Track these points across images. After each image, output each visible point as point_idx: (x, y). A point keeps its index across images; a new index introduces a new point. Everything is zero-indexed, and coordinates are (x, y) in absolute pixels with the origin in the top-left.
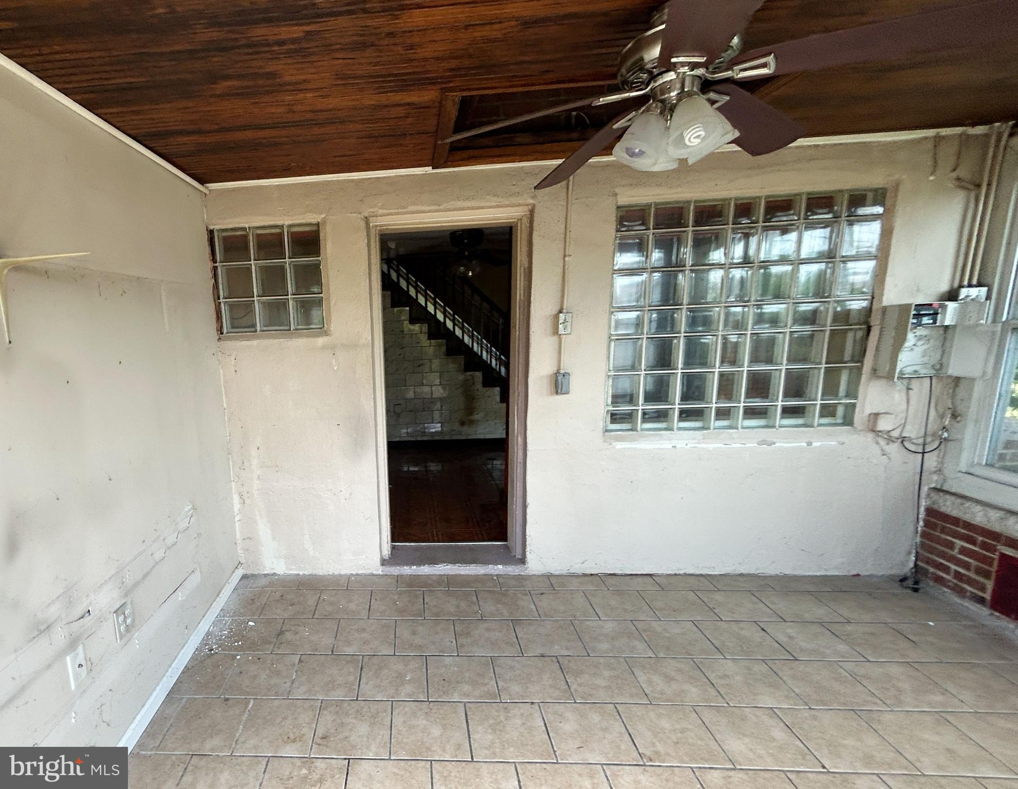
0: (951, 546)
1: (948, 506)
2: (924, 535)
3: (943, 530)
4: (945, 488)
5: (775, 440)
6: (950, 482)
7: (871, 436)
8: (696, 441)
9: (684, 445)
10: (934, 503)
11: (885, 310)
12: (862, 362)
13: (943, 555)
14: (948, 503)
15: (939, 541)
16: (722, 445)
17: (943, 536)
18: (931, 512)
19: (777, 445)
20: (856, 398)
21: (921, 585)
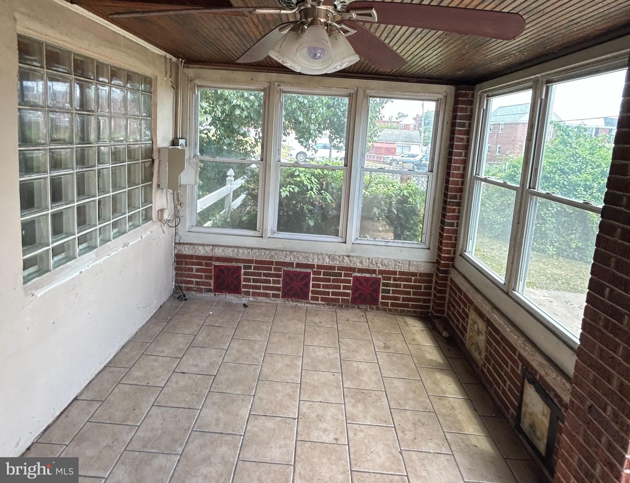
0: (191, 270)
1: (187, 251)
2: (176, 269)
3: (186, 263)
4: (181, 242)
5: (129, 241)
6: (183, 238)
7: (159, 223)
8: (93, 261)
9: (87, 268)
10: (179, 251)
11: (159, 150)
12: (152, 181)
13: (189, 276)
14: (187, 249)
15: (186, 270)
16: (107, 257)
17: (187, 266)
18: (178, 256)
19: (130, 244)
20: (151, 203)
21: (187, 297)
